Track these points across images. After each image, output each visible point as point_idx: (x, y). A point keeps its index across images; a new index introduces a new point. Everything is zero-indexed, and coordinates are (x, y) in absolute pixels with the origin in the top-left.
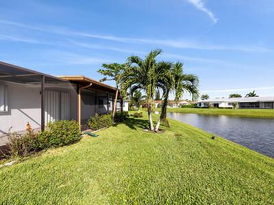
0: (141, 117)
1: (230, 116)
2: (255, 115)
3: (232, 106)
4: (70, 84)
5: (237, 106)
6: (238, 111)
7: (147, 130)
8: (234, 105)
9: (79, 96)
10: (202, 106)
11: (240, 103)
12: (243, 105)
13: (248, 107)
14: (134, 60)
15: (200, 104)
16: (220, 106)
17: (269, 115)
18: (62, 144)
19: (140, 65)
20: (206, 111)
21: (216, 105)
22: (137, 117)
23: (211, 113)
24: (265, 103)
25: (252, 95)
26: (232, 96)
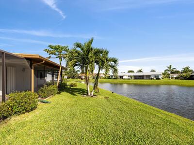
0: (76, 86)
1: (129, 84)
2: (142, 83)
3: (130, 78)
4: (26, 60)
5: (133, 78)
6: (133, 81)
7: (85, 96)
8: (131, 77)
9: (33, 70)
10: (113, 78)
11: (134, 76)
12: (136, 77)
13: (138, 78)
14: (78, 46)
15: (112, 76)
16: (123, 78)
17: (148, 83)
18: (24, 111)
19: (82, 49)
20: (116, 81)
21: (121, 77)
22: (73, 86)
23: (119, 82)
24: (147, 76)
25: (140, 71)
26: (129, 72)
